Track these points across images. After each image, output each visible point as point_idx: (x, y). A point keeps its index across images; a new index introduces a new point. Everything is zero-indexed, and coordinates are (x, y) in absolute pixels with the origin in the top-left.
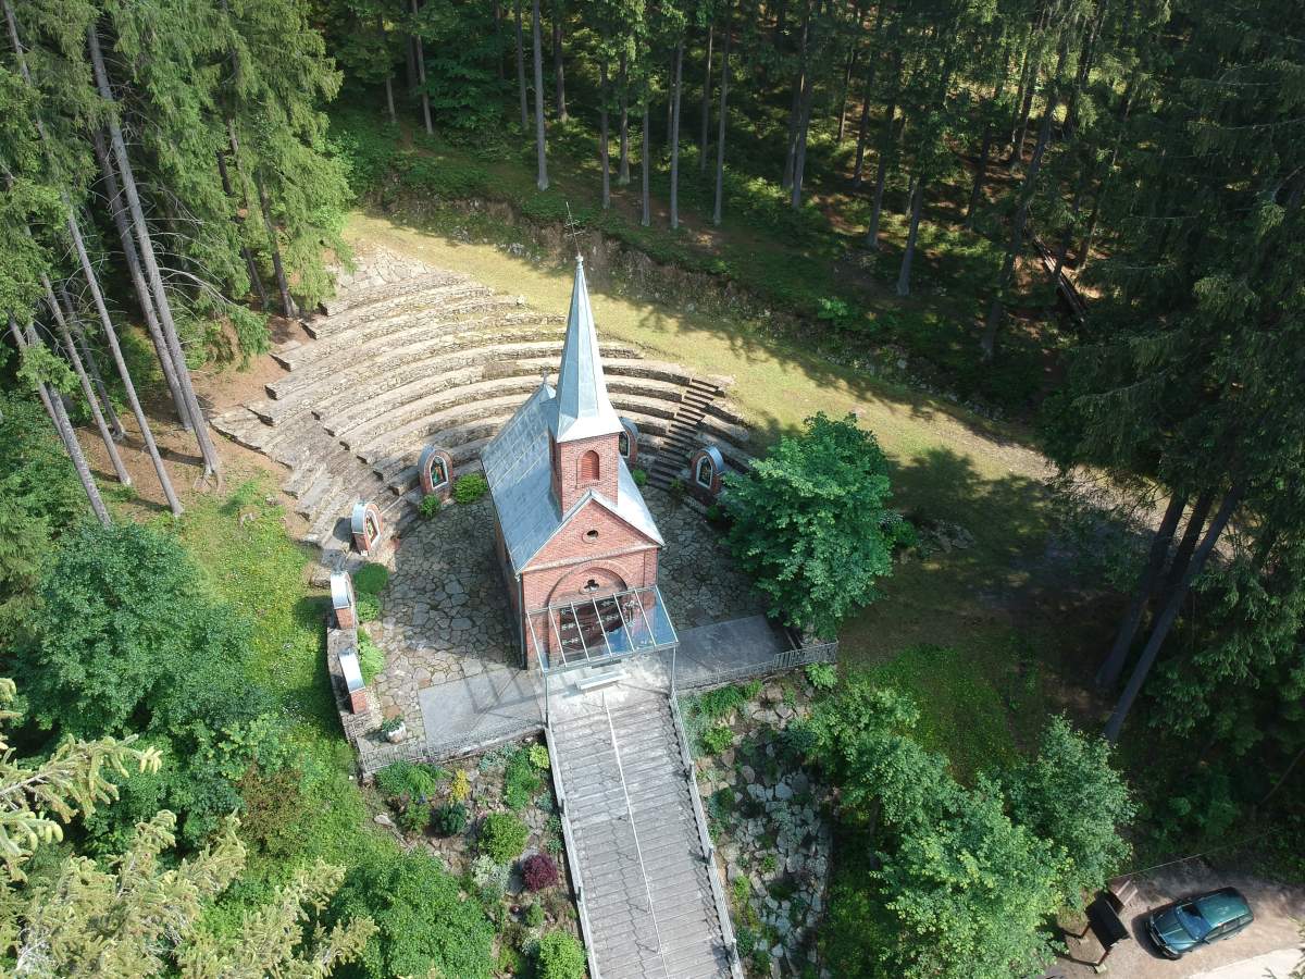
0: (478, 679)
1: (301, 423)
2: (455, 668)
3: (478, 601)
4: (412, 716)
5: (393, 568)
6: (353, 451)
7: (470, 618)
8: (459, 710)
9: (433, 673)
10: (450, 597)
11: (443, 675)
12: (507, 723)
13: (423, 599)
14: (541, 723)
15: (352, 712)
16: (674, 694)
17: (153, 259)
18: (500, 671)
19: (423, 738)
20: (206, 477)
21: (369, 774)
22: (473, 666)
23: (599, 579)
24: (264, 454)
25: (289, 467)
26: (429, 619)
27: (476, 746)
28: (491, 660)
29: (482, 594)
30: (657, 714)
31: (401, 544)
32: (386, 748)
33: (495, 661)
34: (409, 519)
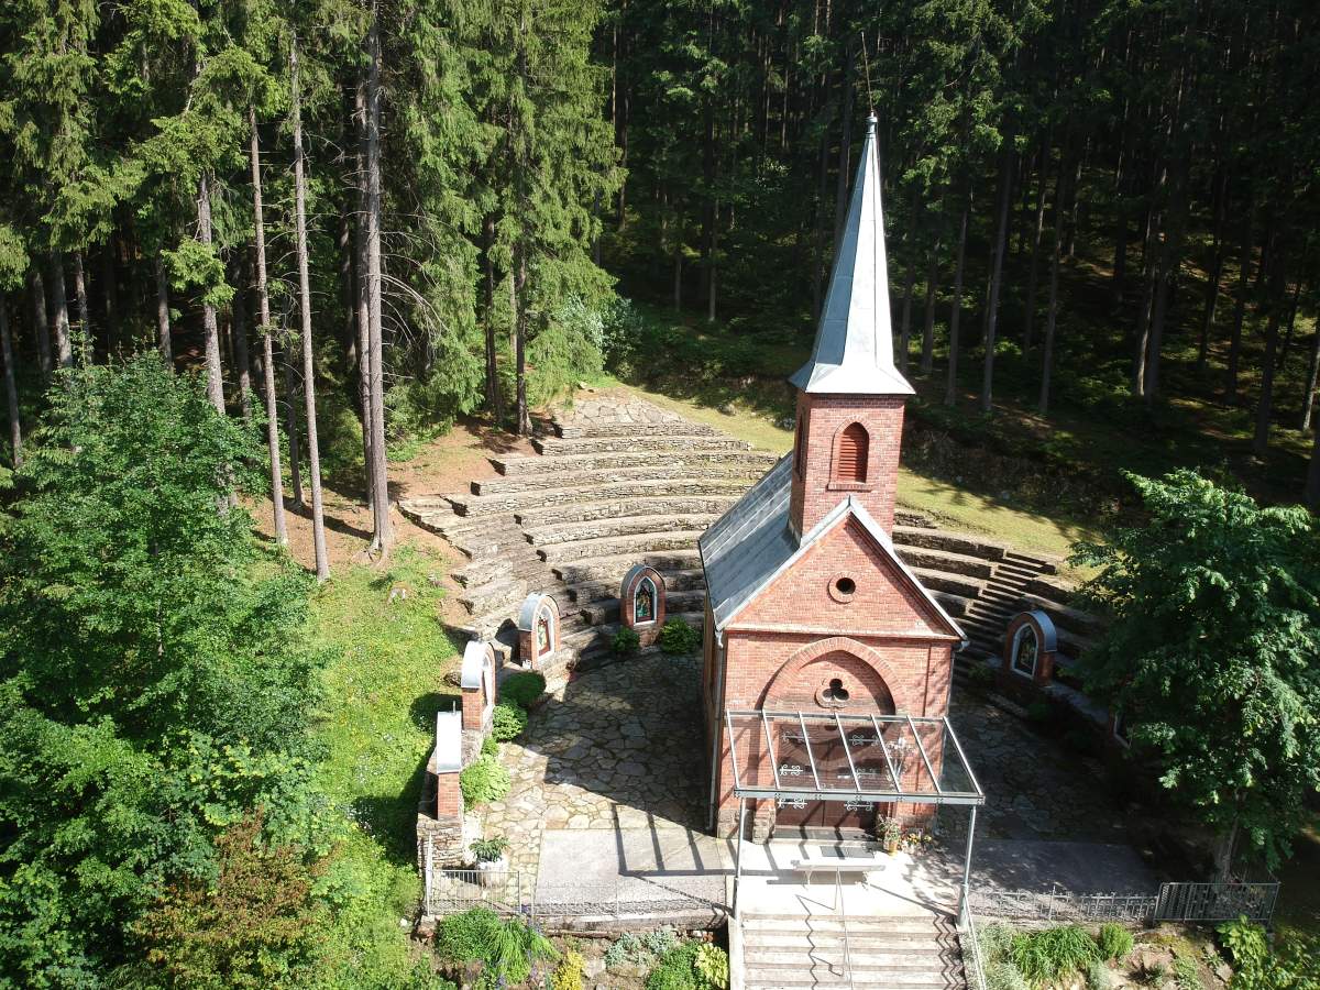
0: (637, 834)
1: (499, 522)
2: (608, 814)
3: (661, 748)
4: (523, 859)
5: (559, 697)
6: (550, 564)
7: (646, 765)
8: (596, 866)
9: (572, 815)
10: (625, 738)
11: (585, 820)
12: (669, 896)
13: (587, 733)
14: (724, 908)
15: (435, 816)
16: (967, 916)
17: (378, 261)
18: (672, 833)
19: (528, 890)
20: (371, 550)
21: (431, 918)
22: (634, 819)
23: (850, 683)
24: (445, 537)
25: (468, 555)
26: (588, 755)
27: (609, 918)
28: (661, 815)
29: (670, 743)
30: (932, 945)
31: (578, 678)
32: (471, 891)
33: (669, 819)
34: (597, 653)
